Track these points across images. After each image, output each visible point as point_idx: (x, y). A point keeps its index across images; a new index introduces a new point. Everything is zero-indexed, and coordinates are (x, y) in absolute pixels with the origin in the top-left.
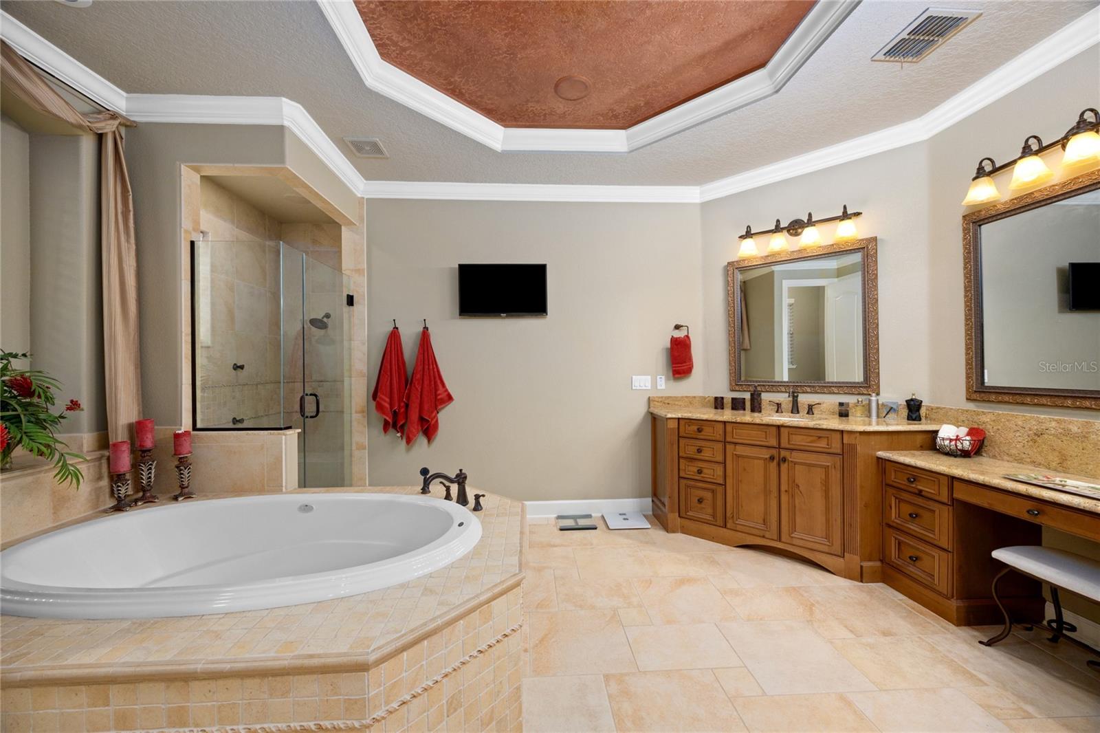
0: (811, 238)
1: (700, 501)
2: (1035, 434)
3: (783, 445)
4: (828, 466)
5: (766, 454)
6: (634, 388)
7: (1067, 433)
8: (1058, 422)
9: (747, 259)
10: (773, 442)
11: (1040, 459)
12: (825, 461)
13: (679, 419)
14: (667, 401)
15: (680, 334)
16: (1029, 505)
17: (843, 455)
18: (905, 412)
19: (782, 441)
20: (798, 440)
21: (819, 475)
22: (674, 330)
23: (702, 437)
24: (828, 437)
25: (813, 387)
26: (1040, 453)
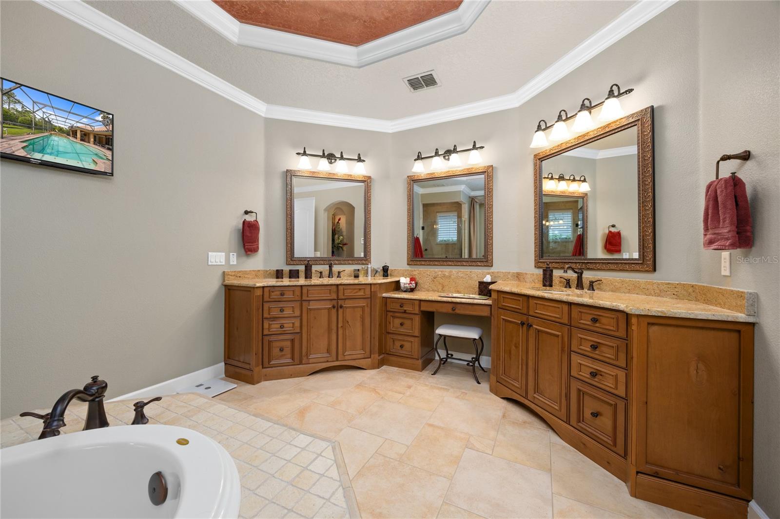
0: (341, 168)
1: (281, 350)
2: (434, 278)
3: (340, 297)
4: (364, 306)
5: (329, 305)
6: (210, 263)
7: (444, 276)
8: (442, 272)
9: (301, 171)
10: (334, 296)
11: (436, 289)
12: (362, 303)
13: (263, 287)
14: (238, 275)
15: (250, 218)
16: (451, 306)
17: (371, 298)
18: (382, 273)
19: (340, 294)
20: (348, 293)
21: (359, 312)
22: (243, 215)
23: (284, 299)
24: (364, 289)
25: (339, 260)
26: (435, 286)
